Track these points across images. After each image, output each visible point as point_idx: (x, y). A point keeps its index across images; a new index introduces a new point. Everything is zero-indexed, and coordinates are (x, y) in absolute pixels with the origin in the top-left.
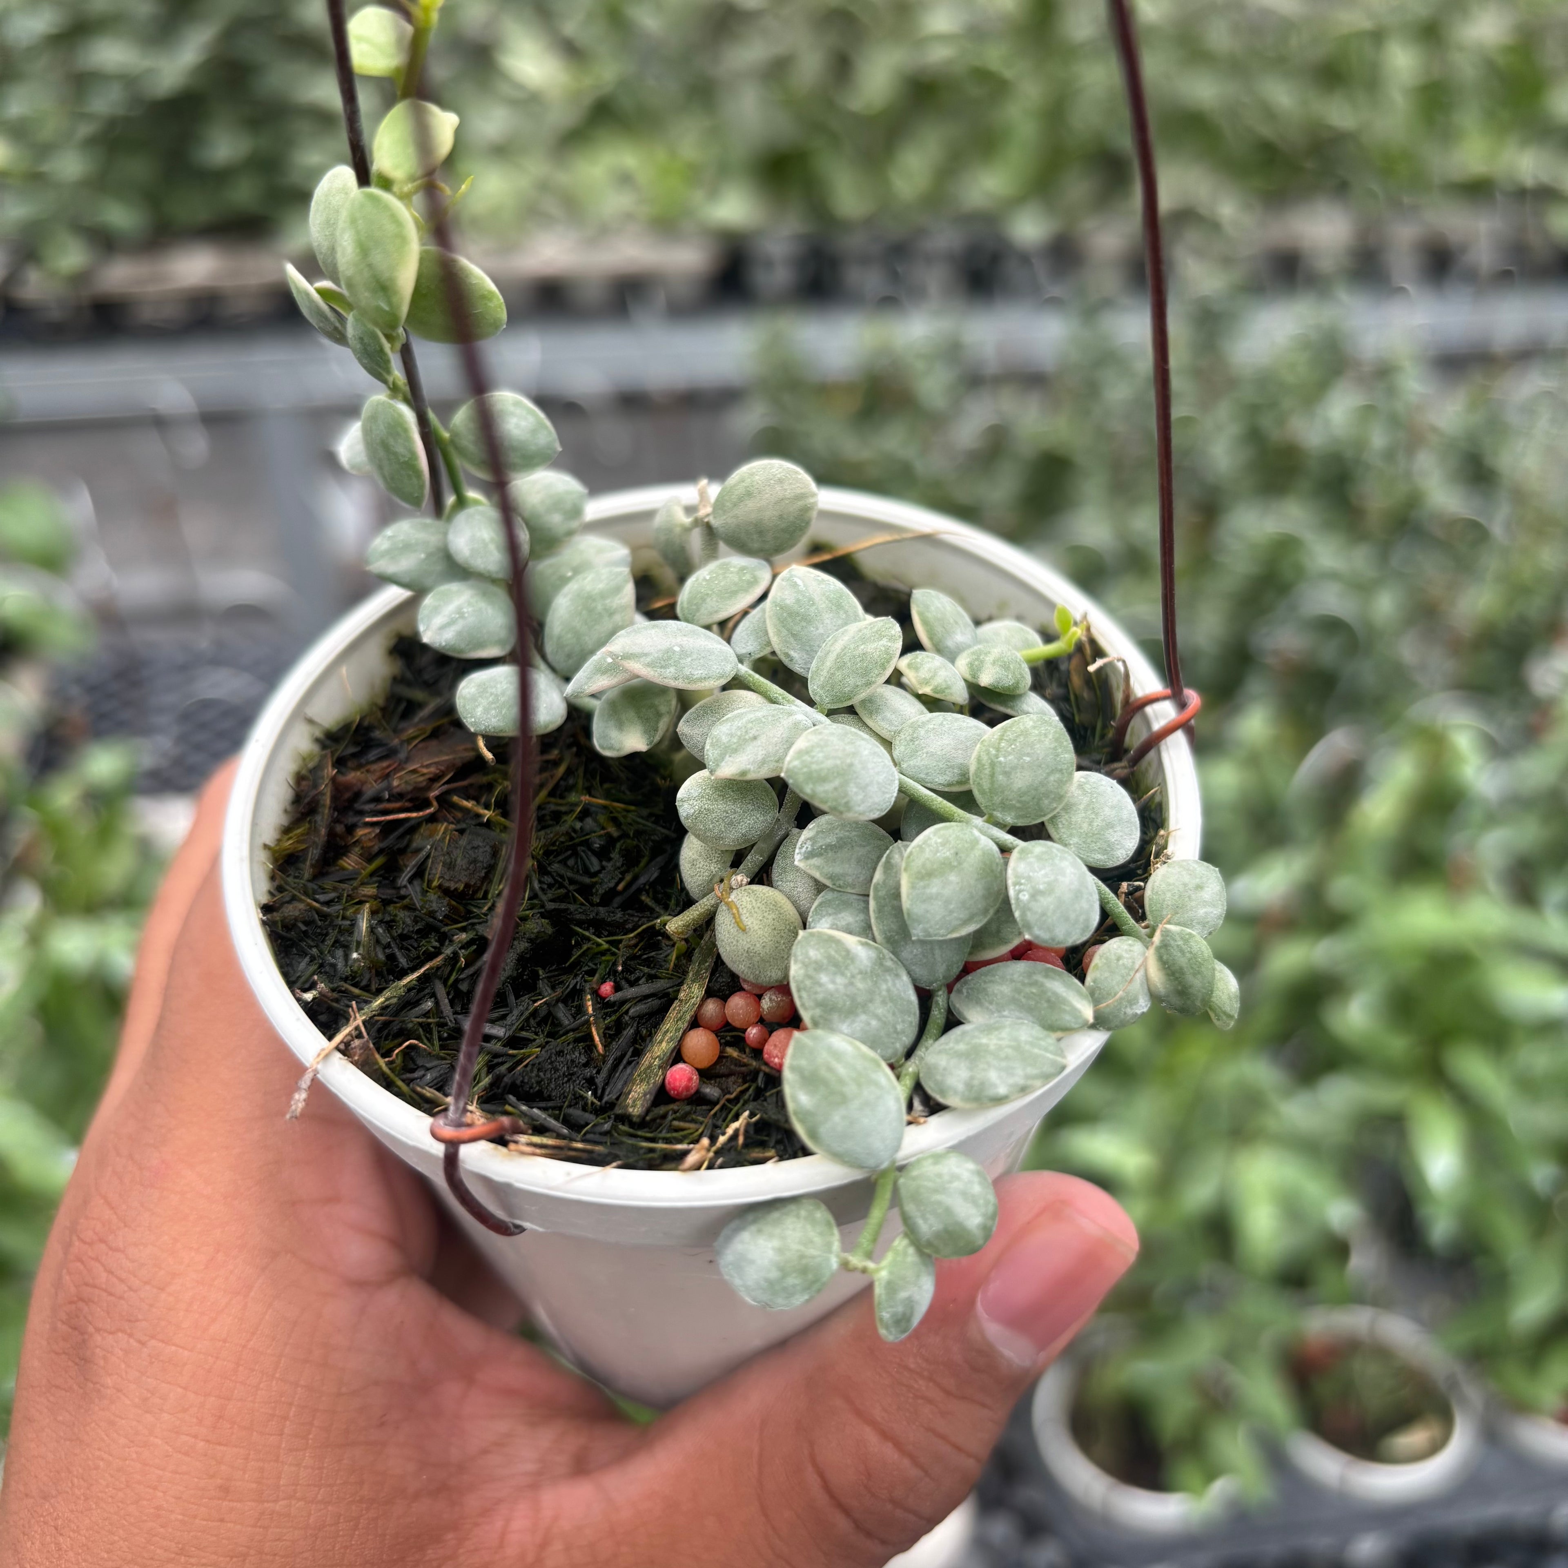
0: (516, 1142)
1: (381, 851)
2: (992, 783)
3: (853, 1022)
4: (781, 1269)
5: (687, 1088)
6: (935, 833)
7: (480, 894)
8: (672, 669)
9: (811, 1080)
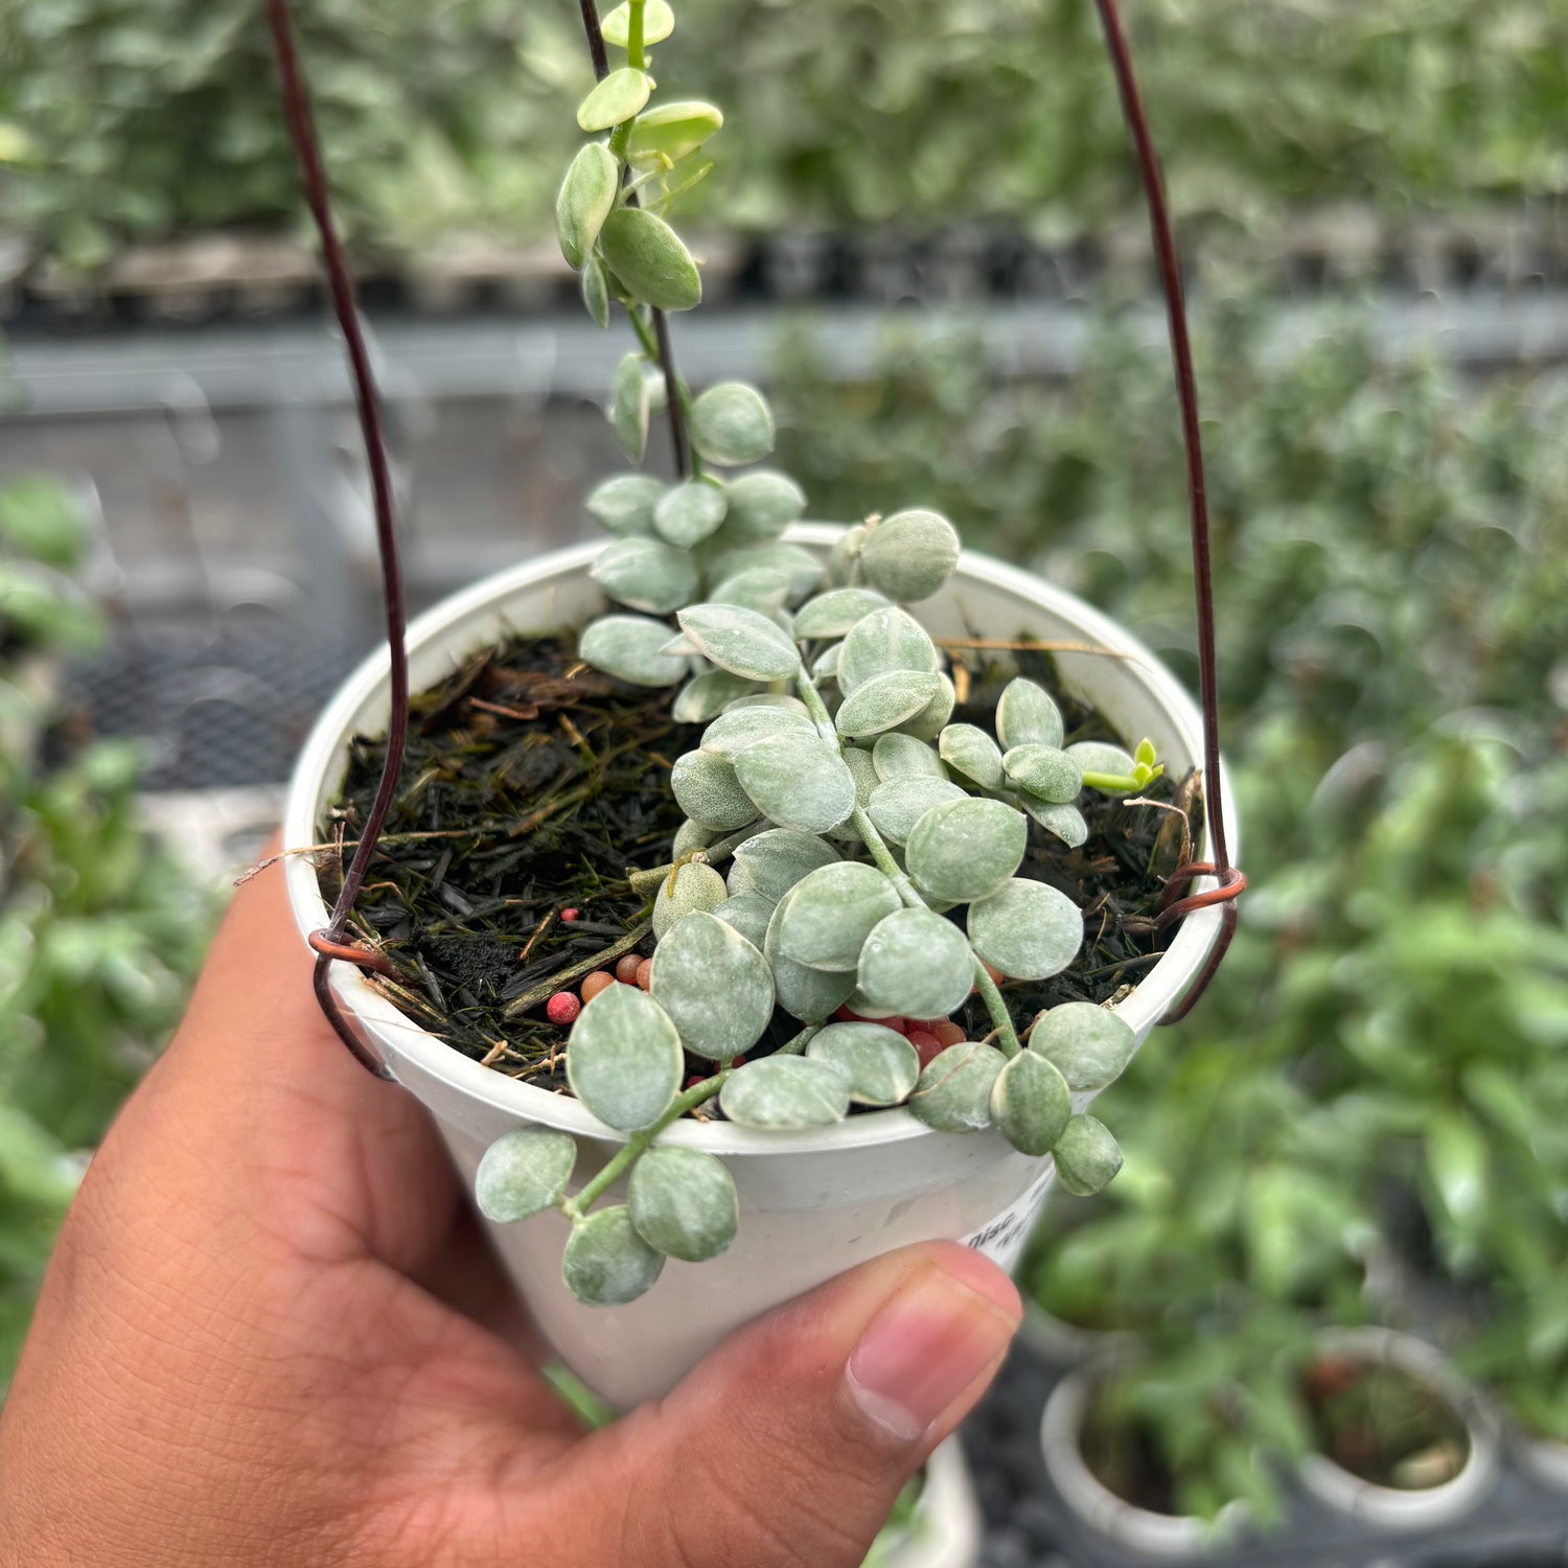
0: (376, 980)
1: (491, 741)
2: (923, 846)
3: (690, 1004)
4: (507, 1182)
5: (561, 1014)
6: (844, 867)
7: (531, 800)
8: (721, 647)
9: (599, 1024)
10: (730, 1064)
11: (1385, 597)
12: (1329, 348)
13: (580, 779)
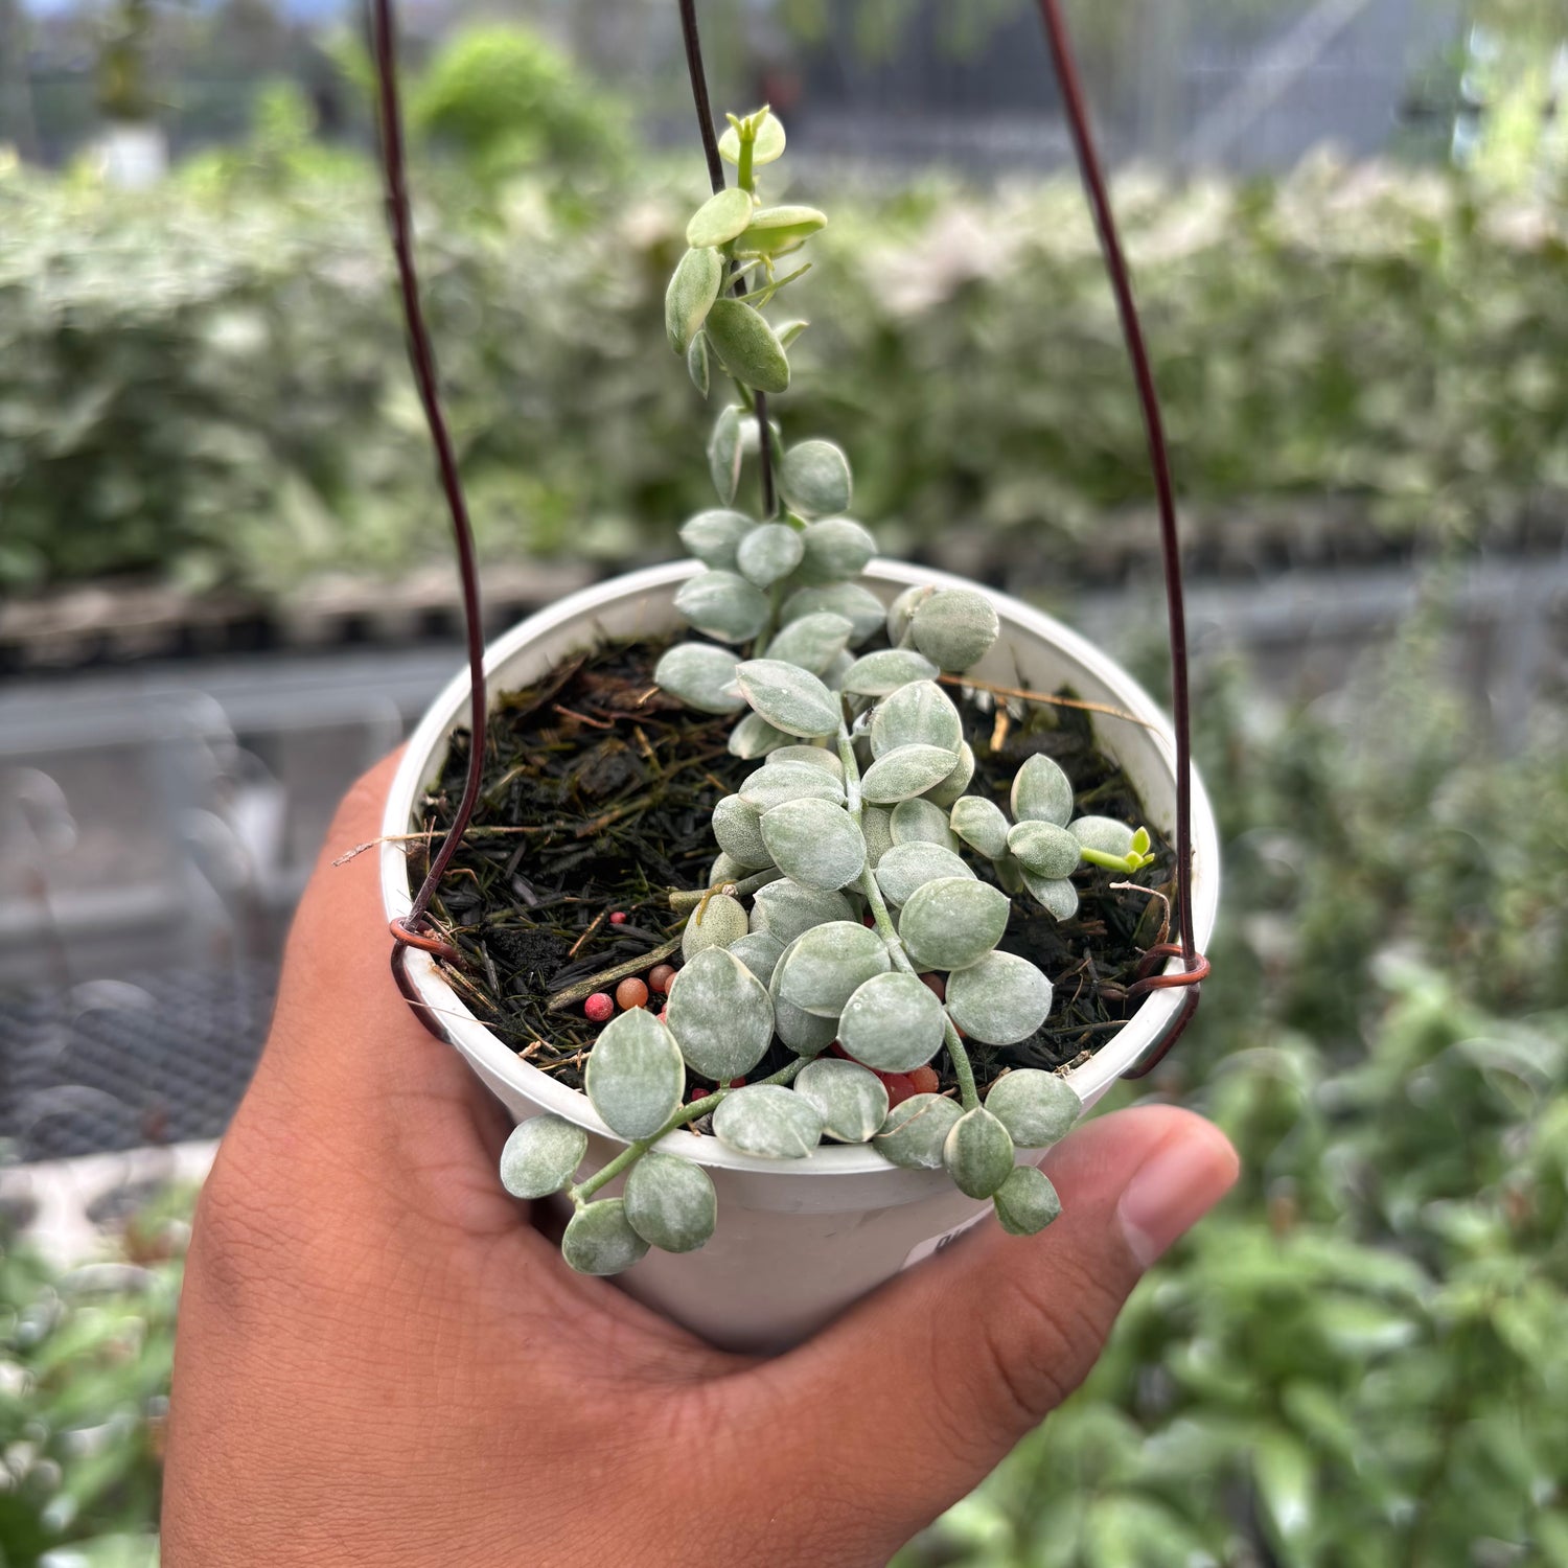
0: (442, 967)
1: (574, 741)
2: (916, 915)
3: (699, 1031)
4: (526, 1164)
5: (595, 1013)
6: (845, 926)
7: (600, 804)
8: (769, 704)
9: (617, 1044)
10: (728, 1085)
13: (646, 789)
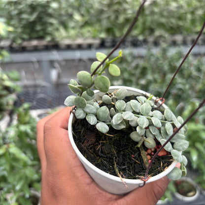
11: (184, 84)
12: (177, 53)
